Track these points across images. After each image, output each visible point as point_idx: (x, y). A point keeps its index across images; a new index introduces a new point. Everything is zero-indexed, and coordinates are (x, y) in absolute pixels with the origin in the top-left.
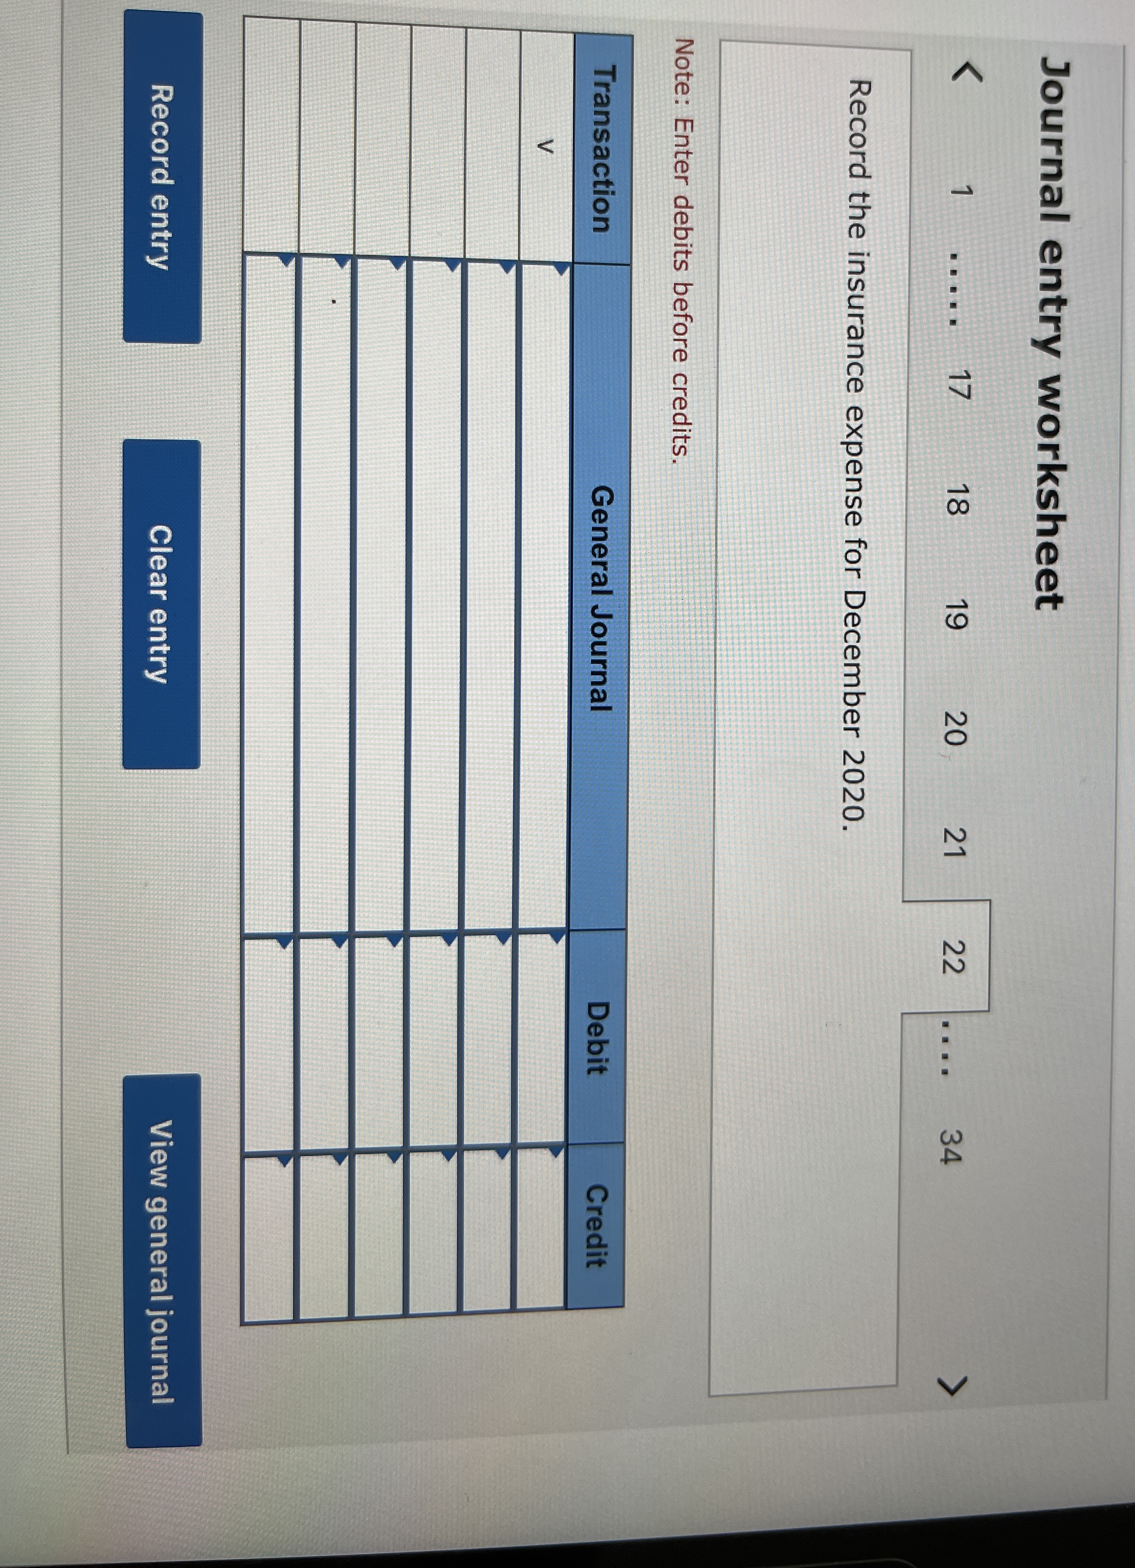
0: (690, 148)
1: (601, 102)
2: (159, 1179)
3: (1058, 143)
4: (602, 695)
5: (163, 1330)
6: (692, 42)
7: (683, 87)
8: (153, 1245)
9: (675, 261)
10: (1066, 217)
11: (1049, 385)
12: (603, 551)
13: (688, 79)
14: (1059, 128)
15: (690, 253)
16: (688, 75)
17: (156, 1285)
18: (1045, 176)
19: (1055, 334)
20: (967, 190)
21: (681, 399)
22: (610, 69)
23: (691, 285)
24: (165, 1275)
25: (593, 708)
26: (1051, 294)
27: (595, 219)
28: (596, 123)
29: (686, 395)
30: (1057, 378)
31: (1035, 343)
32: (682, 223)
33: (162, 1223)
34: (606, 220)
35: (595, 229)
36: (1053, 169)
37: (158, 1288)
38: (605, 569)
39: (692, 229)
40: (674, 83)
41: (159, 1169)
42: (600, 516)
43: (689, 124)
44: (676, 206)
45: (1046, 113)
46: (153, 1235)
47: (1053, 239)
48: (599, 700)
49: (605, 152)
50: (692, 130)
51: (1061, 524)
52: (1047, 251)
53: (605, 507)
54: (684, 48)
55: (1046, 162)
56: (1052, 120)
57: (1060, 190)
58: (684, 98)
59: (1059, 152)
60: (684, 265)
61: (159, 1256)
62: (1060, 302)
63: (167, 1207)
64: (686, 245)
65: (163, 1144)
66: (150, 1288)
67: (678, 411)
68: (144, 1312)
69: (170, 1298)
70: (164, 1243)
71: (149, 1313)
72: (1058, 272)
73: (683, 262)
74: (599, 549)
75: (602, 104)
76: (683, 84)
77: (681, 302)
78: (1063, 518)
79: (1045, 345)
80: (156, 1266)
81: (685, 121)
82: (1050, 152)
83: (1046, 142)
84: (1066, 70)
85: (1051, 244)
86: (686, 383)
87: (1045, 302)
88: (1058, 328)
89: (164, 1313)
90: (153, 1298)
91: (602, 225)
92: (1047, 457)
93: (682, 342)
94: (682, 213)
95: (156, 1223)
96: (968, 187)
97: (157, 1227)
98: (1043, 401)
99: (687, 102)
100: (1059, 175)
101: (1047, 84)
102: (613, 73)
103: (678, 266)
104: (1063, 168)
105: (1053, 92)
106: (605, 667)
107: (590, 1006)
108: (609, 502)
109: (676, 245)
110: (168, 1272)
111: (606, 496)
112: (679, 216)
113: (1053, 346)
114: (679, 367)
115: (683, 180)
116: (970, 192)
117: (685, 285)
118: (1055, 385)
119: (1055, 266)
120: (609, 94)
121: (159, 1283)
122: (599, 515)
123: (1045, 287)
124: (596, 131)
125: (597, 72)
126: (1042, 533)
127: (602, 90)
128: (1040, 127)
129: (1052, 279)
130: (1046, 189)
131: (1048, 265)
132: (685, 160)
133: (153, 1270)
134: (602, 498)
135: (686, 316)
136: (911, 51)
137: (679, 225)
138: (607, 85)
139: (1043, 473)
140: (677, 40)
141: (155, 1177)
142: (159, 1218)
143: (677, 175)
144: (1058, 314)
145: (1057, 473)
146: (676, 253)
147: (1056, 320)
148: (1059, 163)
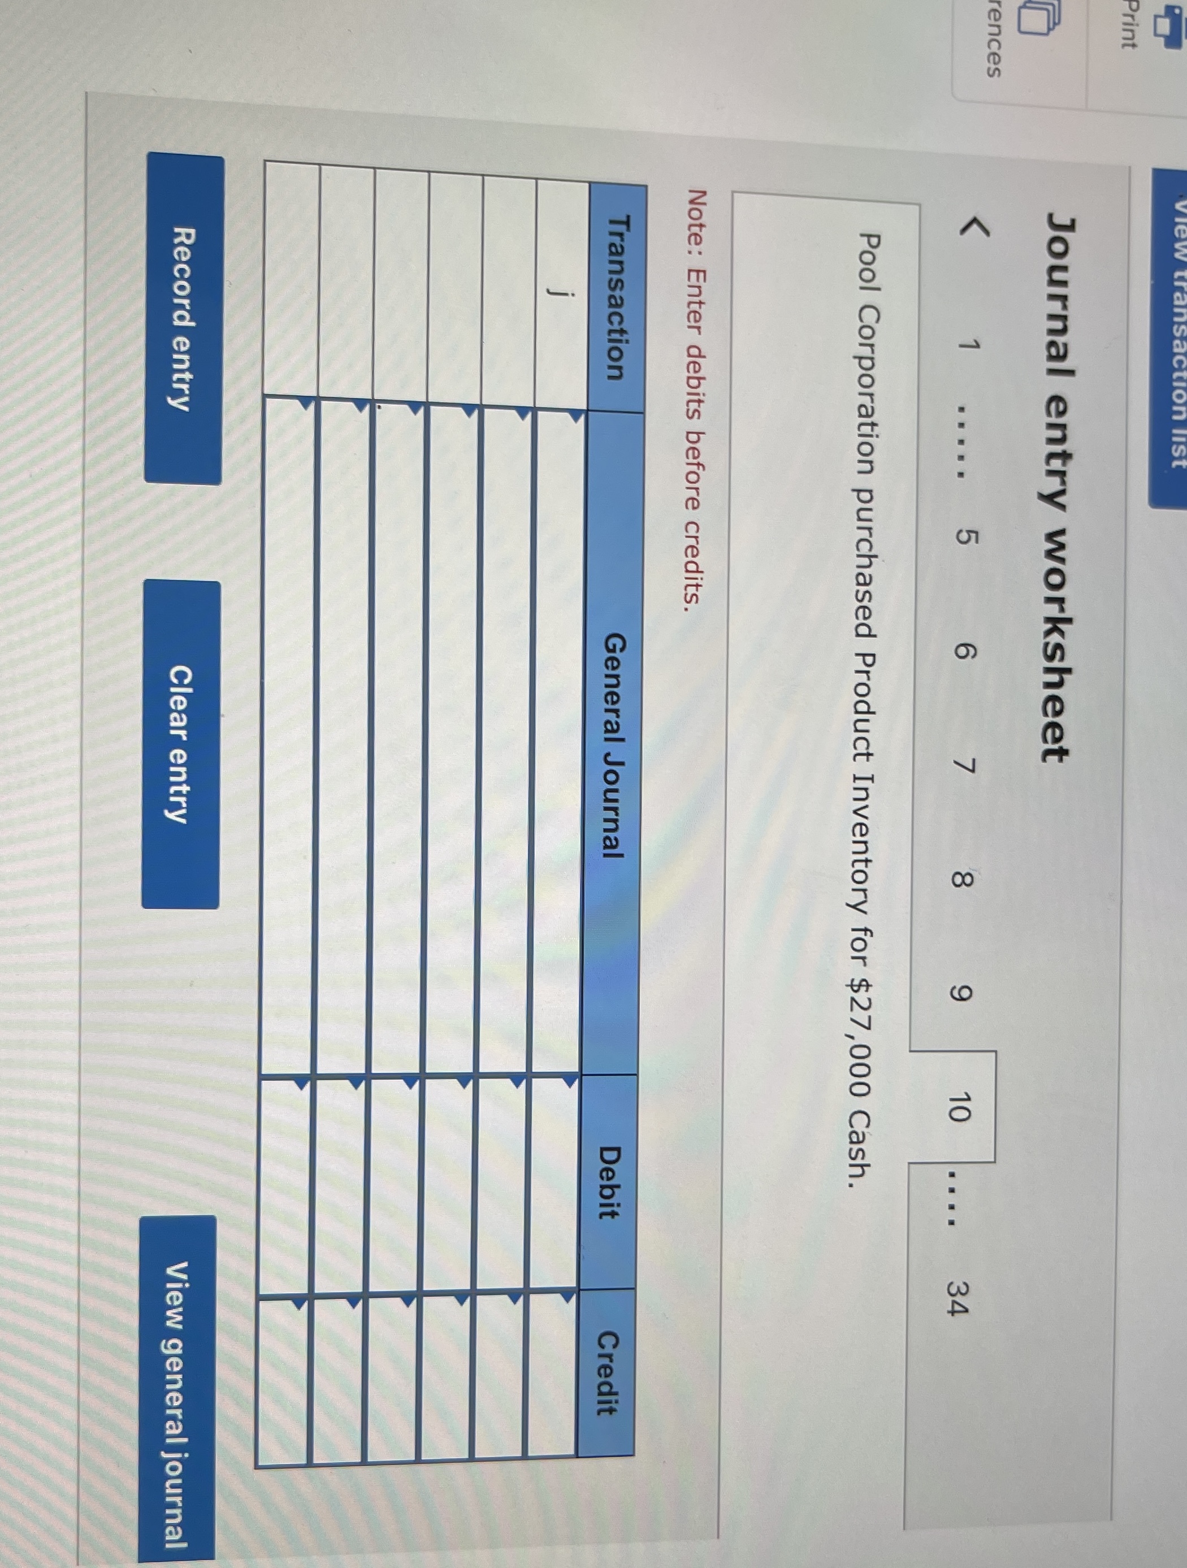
0: (701, 298)
1: (616, 251)
2: (174, 1321)
3: (1064, 298)
4: (614, 843)
5: (177, 1473)
6: (704, 193)
7: (696, 238)
8: (169, 1387)
9: (688, 410)
10: (1071, 373)
11: (1055, 539)
12: (615, 698)
13: (701, 231)
14: (1064, 283)
15: (703, 402)
16: (701, 226)
17: (171, 1427)
18: (1052, 332)
19: (1061, 488)
20: (974, 344)
21: (692, 547)
22: (624, 219)
23: (704, 433)
24: (180, 1417)
25: (605, 855)
26: (1058, 448)
27: (610, 367)
28: (611, 272)
29: (697, 543)
30: (1062, 532)
31: (1042, 497)
32: (695, 372)
33: (177, 1365)
34: (620, 368)
35: (610, 377)
36: (1058, 325)
37: (173, 1430)
38: (618, 716)
39: (704, 378)
40: (688, 233)
41: (175, 1311)
42: (612, 664)
43: (701, 275)
44: (689, 356)
45: (1053, 269)
46: (168, 1377)
47: (1059, 394)
48: (611, 847)
49: (619, 302)
50: (705, 280)
51: (1065, 676)
52: (1053, 405)
53: (617, 654)
54: (697, 200)
55: (1052, 317)
56: (1057, 276)
57: (1065, 345)
58: (698, 247)
59: (1065, 307)
60: (696, 414)
61: (174, 1398)
62: (1066, 456)
63: (183, 1348)
64: (698, 394)
65: (179, 1285)
66: (166, 1429)
67: (690, 559)
68: (160, 1454)
69: (185, 1440)
70: (179, 1385)
71: (164, 1455)
72: (1063, 427)
73: (696, 411)
74: (612, 696)
75: (617, 254)
76: (696, 234)
77: (693, 450)
78: (1069, 671)
79: (1050, 498)
80: (170, 1408)
81: (698, 271)
82: (1056, 307)
83: (1052, 297)
84: (1071, 227)
85: (1056, 399)
86: (698, 531)
87: (1051, 456)
88: (1063, 483)
89: (179, 1455)
90: (168, 1441)
91: (616, 373)
92: (1053, 610)
93: (694, 491)
94: (695, 363)
95: (171, 1365)
96: (976, 341)
97: (172, 1368)
98: (1050, 554)
99: (700, 253)
100: (1064, 331)
101: (1054, 240)
102: (627, 223)
103: (690, 414)
104: (1068, 323)
105: (1058, 247)
106: (617, 814)
107: (603, 1150)
108: (622, 650)
109: (689, 394)
110: (183, 1414)
111: (619, 643)
112: (692, 366)
113: (1059, 500)
114: (691, 515)
115: (696, 330)
116: (978, 346)
117: (698, 433)
118: (1059, 539)
119: (1060, 421)
120: (624, 244)
121: (174, 1426)
122: (612, 662)
123: (1051, 441)
124: (611, 280)
125: (612, 222)
126: (1048, 685)
127: (617, 240)
128: (1045, 283)
129: (1057, 434)
130: (1052, 344)
131: (1054, 420)
132: (698, 309)
133: (169, 1412)
134: (614, 646)
135: (699, 464)
136: (920, 205)
137: (692, 374)
138: (621, 235)
139: (1049, 626)
140: (691, 191)
141: (171, 1318)
142: (174, 1360)
143: (689, 324)
144: (1063, 469)
145: (1060, 626)
146: (689, 402)
147: (1062, 474)
148: (1064, 318)
